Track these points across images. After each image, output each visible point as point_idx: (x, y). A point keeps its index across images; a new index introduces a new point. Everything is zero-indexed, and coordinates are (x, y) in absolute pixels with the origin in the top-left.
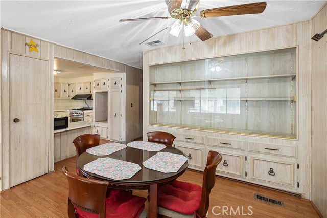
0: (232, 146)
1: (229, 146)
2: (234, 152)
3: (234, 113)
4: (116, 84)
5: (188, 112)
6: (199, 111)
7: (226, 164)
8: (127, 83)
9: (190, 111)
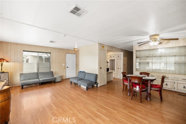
0: (169, 79)
1: (168, 78)
2: (170, 81)
3: (171, 69)
4: (119, 56)
5: (146, 69)
6: (151, 68)
7: (167, 85)
8: (124, 56)
9: (147, 68)
